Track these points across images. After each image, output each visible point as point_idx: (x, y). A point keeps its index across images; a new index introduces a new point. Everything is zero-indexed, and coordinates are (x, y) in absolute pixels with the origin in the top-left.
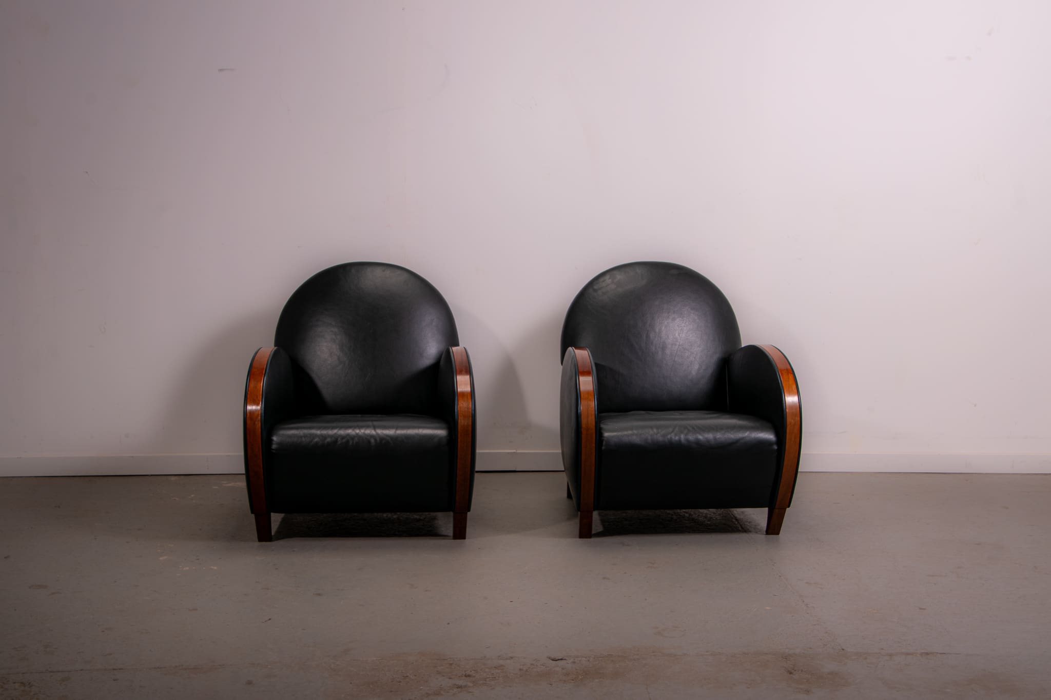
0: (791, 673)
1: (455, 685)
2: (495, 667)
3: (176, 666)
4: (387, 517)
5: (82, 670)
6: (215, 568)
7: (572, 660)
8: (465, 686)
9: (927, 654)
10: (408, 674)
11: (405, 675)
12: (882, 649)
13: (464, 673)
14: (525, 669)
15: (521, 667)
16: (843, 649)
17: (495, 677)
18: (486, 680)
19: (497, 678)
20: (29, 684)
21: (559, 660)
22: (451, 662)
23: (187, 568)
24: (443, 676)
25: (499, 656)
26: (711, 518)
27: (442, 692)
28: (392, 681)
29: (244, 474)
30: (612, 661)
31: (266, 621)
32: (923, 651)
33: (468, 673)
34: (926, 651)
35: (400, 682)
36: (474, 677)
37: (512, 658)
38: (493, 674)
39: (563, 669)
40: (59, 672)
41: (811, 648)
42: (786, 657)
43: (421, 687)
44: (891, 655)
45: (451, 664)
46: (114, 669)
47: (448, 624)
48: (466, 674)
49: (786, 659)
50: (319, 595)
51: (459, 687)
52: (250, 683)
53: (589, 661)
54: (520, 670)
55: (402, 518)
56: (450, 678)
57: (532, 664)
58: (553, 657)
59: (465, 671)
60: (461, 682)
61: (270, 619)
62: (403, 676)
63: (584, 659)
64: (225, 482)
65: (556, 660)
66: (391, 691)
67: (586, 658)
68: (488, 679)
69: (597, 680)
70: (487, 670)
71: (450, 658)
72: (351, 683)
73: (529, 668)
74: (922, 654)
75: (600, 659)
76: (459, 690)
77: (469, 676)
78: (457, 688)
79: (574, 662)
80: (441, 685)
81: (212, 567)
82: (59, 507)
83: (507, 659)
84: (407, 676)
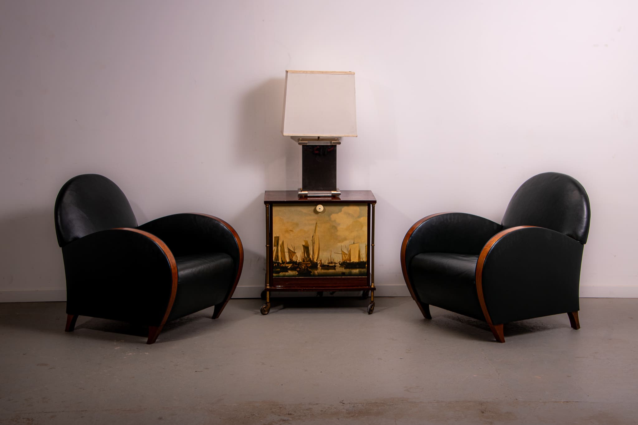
0: (483, 413)
1: (282, 419)
2: (307, 410)
3: (118, 409)
5: (63, 411)
6: (147, 354)
7: (353, 405)
8: (288, 420)
9: (567, 402)
11: (253, 414)
12: (541, 399)
14: (324, 410)
15: (322, 409)
16: (517, 399)
18: (300, 417)
19: (307, 415)
20: (32, 419)
22: (281, 407)
23: (131, 354)
24: (275, 414)
25: (310, 403)
28: (245, 417)
30: (377, 406)
32: (565, 400)
33: (290, 413)
35: (249, 418)
36: (294, 415)
37: (317, 404)
38: (305, 413)
39: (347, 410)
40: (49, 412)
41: (497, 399)
42: (481, 404)
43: (261, 421)
44: (545, 403)
45: (280, 408)
46: (82, 411)
47: (282, 385)
48: (289, 413)
49: (482, 404)
51: (284, 420)
52: (160, 418)
53: (363, 406)
54: (321, 411)
56: (279, 416)
57: (329, 408)
59: (288, 412)
60: (285, 418)
62: (252, 415)
63: (360, 405)
66: (243, 423)
67: (361, 404)
69: (366, 417)
70: (301, 411)
71: (281, 404)
72: (220, 418)
73: (327, 410)
74: (564, 402)
75: (370, 405)
77: (291, 414)
78: (283, 421)
79: (354, 407)
80: (273, 420)
83: (314, 405)
84: (254, 415)
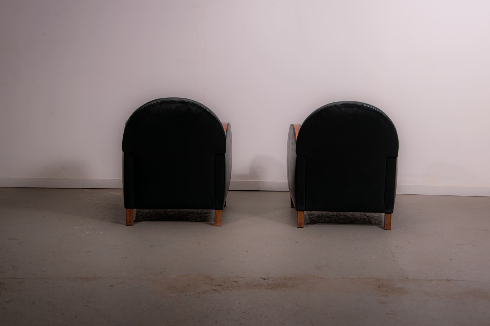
0: (379, 288)
1: (213, 289)
2: (234, 282)
3: (77, 277)
4: (191, 211)
5: (30, 278)
6: (102, 233)
7: (273, 279)
8: (218, 290)
9: (449, 280)
10: (190, 284)
11: (189, 284)
12: (427, 277)
13: (218, 284)
15: (247, 282)
16: (407, 277)
17: (233, 286)
18: (228, 287)
19: (234, 286)
20: (4, 283)
21: (266, 279)
22: (213, 279)
23: (88, 233)
24: (208, 285)
25: (236, 277)
26: (354, 215)
27: (206, 292)
28: (182, 287)
29: (122, 189)
30: (292, 280)
31: (124, 258)
32: (447, 279)
33: (220, 284)
34: (448, 279)
35: (186, 287)
36: (223, 286)
37: (243, 277)
38: (232, 284)
39: (267, 283)
40: (18, 278)
41: (391, 276)
43: (196, 290)
44: (430, 280)
45: (212, 280)
46: (46, 278)
47: (214, 261)
48: (219, 284)
50: (152, 246)
51: (215, 290)
52: (112, 286)
53: (281, 280)
54: (246, 283)
55: (198, 212)
56: (211, 286)
57: (252, 281)
58: (263, 278)
59: (219, 283)
60: (216, 288)
61: (126, 257)
62: (188, 285)
63: (279, 279)
64: (112, 193)
65: (265, 279)
66: (181, 291)
67: (279, 278)
68: (229, 287)
69: (283, 289)
70: (230, 283)
71: (212, 277)
72: (162, 287)
73: (251, 282)
74: (446, 280)
75: (286, 279)
76: (215, 291)
77: (221, 285)
79: (273, 280)
80: (206, 289)
81: (100, 232)
82: (27, 202)
83: (240, 278)
84: (190, 285)
